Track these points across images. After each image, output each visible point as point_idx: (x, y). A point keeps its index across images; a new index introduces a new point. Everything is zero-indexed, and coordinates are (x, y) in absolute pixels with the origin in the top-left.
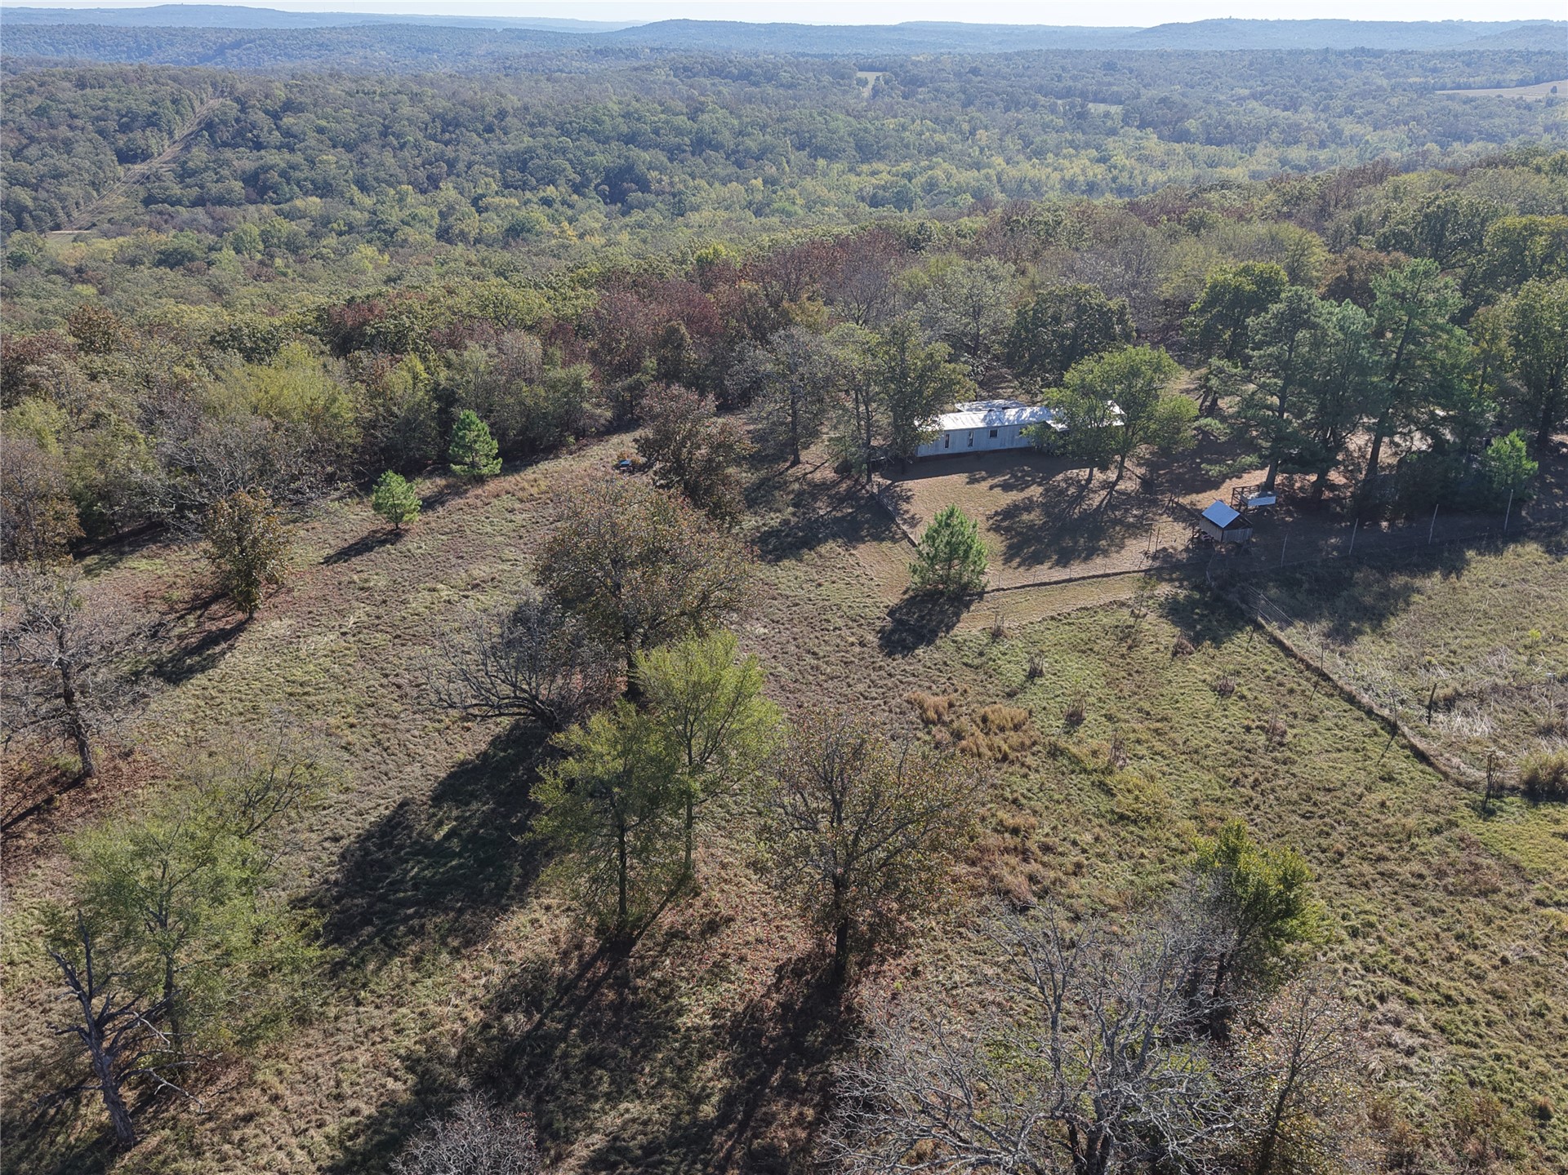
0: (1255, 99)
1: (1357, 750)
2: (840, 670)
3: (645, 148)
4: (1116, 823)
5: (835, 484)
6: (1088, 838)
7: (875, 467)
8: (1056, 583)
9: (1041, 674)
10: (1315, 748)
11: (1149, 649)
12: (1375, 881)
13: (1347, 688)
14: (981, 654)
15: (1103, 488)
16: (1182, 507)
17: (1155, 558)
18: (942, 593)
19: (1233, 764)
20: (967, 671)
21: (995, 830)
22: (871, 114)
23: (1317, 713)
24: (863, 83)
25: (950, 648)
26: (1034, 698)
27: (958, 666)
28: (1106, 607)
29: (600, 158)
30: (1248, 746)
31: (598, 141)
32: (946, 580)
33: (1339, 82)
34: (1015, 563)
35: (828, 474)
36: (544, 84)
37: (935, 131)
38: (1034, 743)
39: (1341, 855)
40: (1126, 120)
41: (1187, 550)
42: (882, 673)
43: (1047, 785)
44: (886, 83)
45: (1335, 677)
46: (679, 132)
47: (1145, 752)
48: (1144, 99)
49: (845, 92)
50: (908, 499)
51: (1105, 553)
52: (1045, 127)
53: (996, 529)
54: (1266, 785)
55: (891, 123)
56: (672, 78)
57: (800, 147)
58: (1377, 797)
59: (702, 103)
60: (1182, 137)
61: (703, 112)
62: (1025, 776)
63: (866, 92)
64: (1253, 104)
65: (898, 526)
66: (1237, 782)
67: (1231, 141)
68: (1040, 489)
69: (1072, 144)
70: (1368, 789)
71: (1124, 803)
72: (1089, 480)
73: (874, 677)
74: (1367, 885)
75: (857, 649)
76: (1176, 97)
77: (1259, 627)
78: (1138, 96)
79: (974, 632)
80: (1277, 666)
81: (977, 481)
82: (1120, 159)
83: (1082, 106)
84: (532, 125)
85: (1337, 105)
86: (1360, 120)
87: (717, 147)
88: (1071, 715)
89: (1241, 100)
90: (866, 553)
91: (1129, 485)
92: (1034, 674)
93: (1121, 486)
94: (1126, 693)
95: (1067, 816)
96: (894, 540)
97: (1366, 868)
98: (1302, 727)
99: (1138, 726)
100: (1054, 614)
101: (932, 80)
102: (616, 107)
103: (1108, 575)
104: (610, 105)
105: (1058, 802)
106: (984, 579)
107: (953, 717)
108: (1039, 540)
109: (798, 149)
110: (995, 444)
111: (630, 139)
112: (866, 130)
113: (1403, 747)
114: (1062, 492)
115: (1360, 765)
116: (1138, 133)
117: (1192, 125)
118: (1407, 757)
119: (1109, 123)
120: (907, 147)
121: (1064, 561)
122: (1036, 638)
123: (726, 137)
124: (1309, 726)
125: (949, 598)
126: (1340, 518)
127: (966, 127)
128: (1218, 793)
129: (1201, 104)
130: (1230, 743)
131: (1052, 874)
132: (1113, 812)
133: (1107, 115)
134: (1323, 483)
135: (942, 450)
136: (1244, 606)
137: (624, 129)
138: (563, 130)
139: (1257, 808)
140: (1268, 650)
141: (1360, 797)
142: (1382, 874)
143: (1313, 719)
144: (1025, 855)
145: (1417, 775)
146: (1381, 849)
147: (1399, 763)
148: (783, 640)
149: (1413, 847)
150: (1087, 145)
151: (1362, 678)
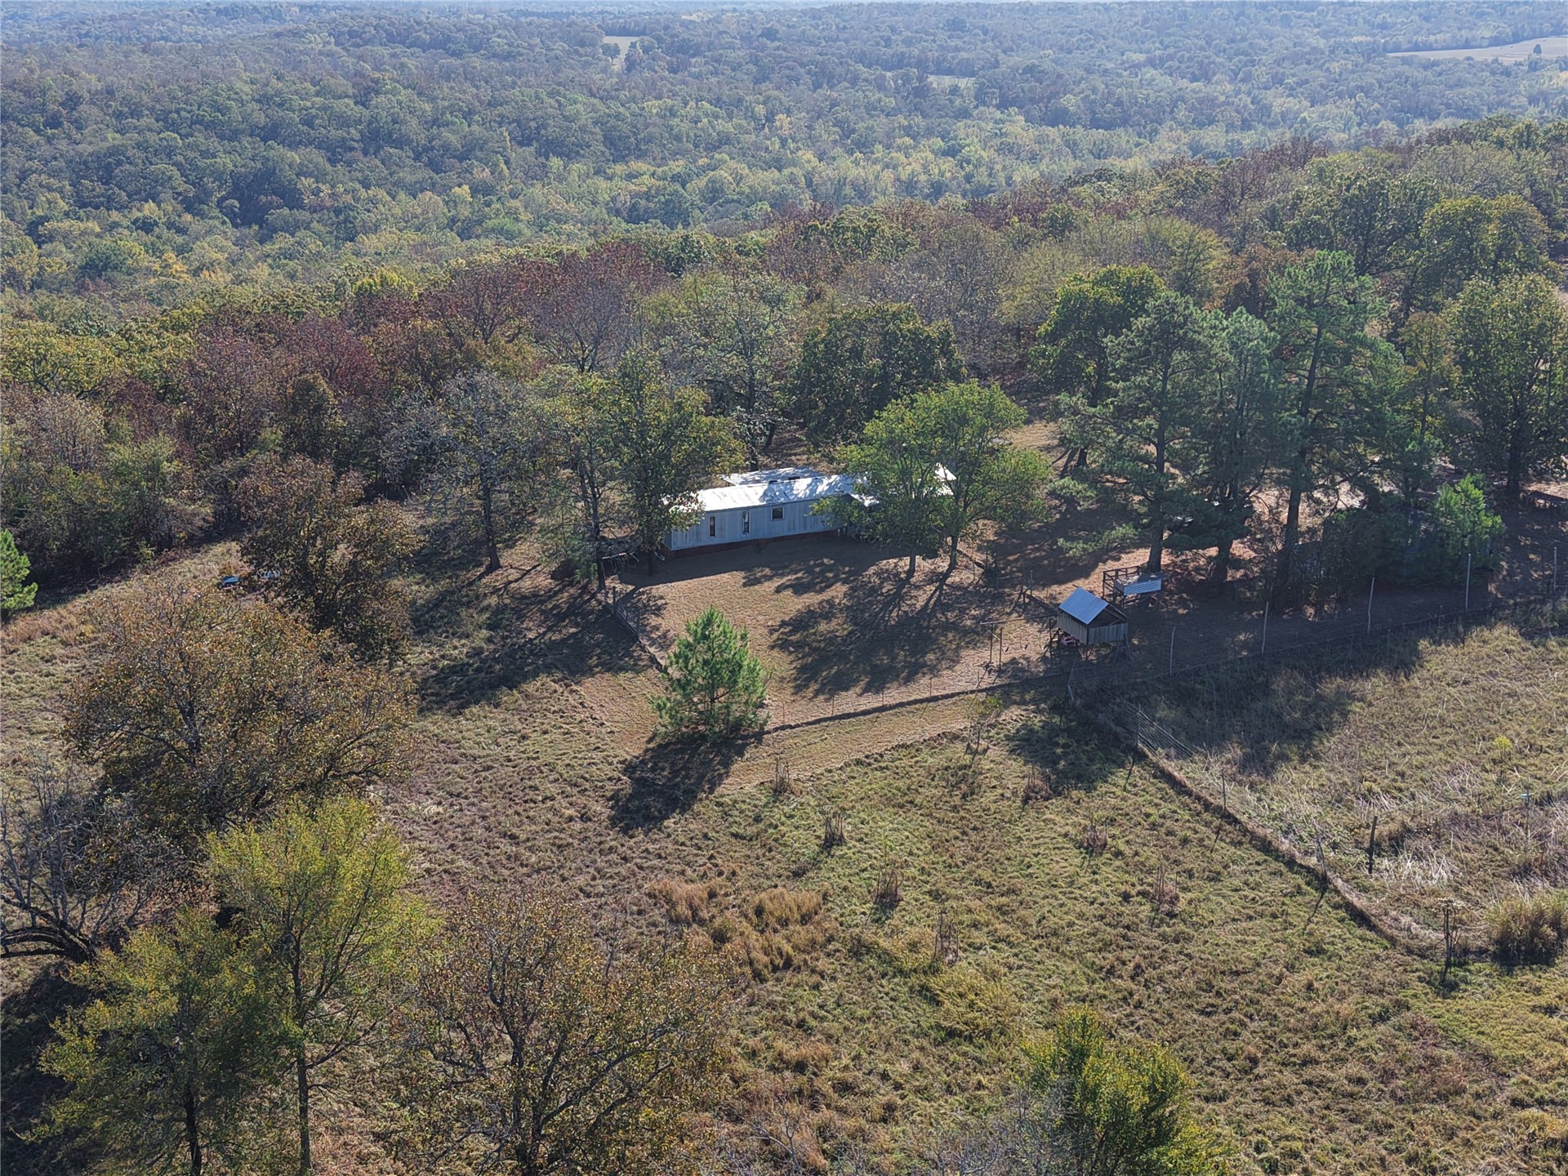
0: (1154, 66)
1: (1274, 916)
2: (549, 857)
3: (293, 146)
4: (943, 1042)
5: (552, 594)
6: (904, 1067)
7: (607, 568)
8: (865, 713)
9: (841, 841)
10: (1218, 917)
11: (991, 796)
12: (1299, 1093)
13: (1260, 831)
14: (758, 819)
15: (930, 582)
16: (1038, 603)
17: (1000, 671)
18: (703, 737)
19: (1106, 946)
20: (737, 845)
21: (772, 1068)
22: (624, 94)
23: (1219, 868)
24: (614, 51)
25: (713, 812)
26: (832, 875)
27: (724, 839)
28: (934, 743)
29: (225, 161)
30: (1126, 921)
31: (222, 137)
32: (707, 717)
33: (1263, 44)
34: (809, 693)
35: (544, 582)
36: (138, 58)
37: (717, 117)
38: (830, 940)
39: (1254, 1061)
40: (981, 98)
41: (1044, 659)
42: (613, 857)
43: (847, 996)
44: (646, 51)
45: (1244, 818)
46: (344, 122)
47: (984, 939)
48: (1003, 68)
49: (586, 65)
50: (658, 611)
51: (934, 670)
52: (870, 109)
53: (782, 645)
54: (1151, 973)
55: (653, 106)
56: (333, 47)
57: (524, 142)
58: (1301, 978)
59: (376, 82)
60: (1058, 118)
61: (377, 93)
62: (816, 987)
63: (618, 64)
64: (1150, 73)
65: (643, 649)
66: (1111, 972)
67: (1125, 122)
68: (845, 588)
69: (908, 131)
70: (1290, 968)
71: (953, 1012)
72: (911, 572)
73: (600, 864)
74: (1289, 1101)
75: (577, 826)
76: (1047, 65)
77: (1140, 757)
78: (996, 65)
79: (748, 788)
80: (1166, 808)
81: (757, 581)
82: (974, 149)
83: (920, 79)
84: (119, 115)
85: (1261, 73)
86: (1291, 92)
87: (401, 143)
88: (882, 896)
89: (1135, 67)
90: (596, 690)
91: (964, 577)
92: (832, 841)
93: (954, 578)
94: (959, 859)
95: (874, 1038)
96: (637, 670)
97: (1288, 1077)
98: (1201, 889)
99: (975, 904)
100: (861, 756)
101: (710, 46)
102: (247, 89)
103: (935, 699)
104: (238, 85)
105: (862, 1020)
106: (762, 714)
107: (715, 911)
108: (842, 657)
109: (521, 144)
110: (781, 529)
111: (270, 133)
112: (618, 116)
113: (1336, 907)
114: (874, 591)
115: (1278, 935)
116: (998, 115)
117: (1070, 102)
118: (1342, 920)
119: (958, 102)
120: (678, 138)
121: (876, 685)
122: (834, 791)
123: (413, 127)
124: (1209, 887)
125: (714, 744)
126: (1250, 605)
127: (760, 110)
128: (1085, 988)
129: (1081, 73)
130: (1102, 917)
131: (850, 1123)
132: (939, 1027)
133: (955, 90)
134: (1226, 560)
135: (706, 540)
136: (1119, 729)
137: (260, 118)
138: (166, 121)
139: (1138, 1005)
140: (1154, 786)
141: (1279, 980)
142: (1309, 1083)
143: (1215, 878)
144: (811, 1098)
145: (1355, 943)
146: (1308, 1048)
147: (1332, 929)
148: (466, 820)
149: (1350, 1042)
150: (930, 132)
151: (1280, 817)
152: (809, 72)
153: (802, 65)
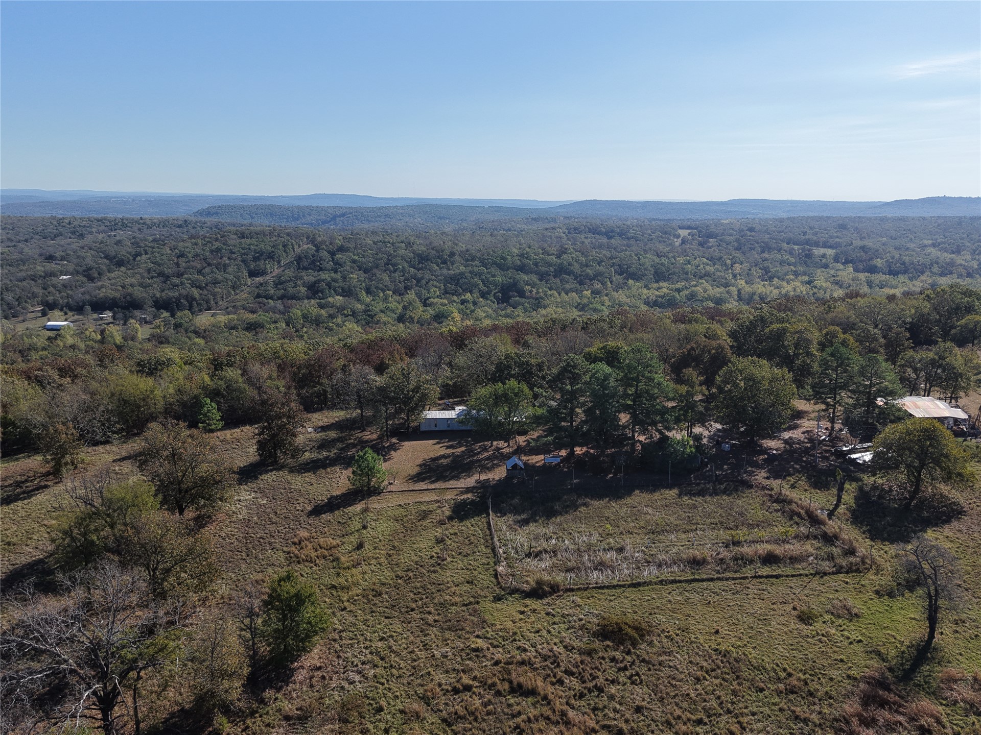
0: (934, 246)
3: (526, 273)
29: (499, 279)
31: (501, 270)
37: (707, 265)
40: (836, 259)
44: (692, 236)
46: (549, 265)
48: (852, 246)
52: (782, 263)
60: (872, 270)
61: (565, 253)
67: (905, 272)
69: (794, 273)
76: (871, 245)
82: (821, 282)
83: (810, 250)
84: (467, 260)
87: (570, 273)
101: (721, 234)
102: (516, 251)
104: (513, 249)
109: (619, 274)
112: (664, 264)
116: (842, 267)
117: (879, 262)
120: (687, 273)
123: (576, 267)
127: (729, 262)
137: (518, 263)
138: (483, 263)
150: (805, 274)
152: (760, 247)
153: (758, 243)
